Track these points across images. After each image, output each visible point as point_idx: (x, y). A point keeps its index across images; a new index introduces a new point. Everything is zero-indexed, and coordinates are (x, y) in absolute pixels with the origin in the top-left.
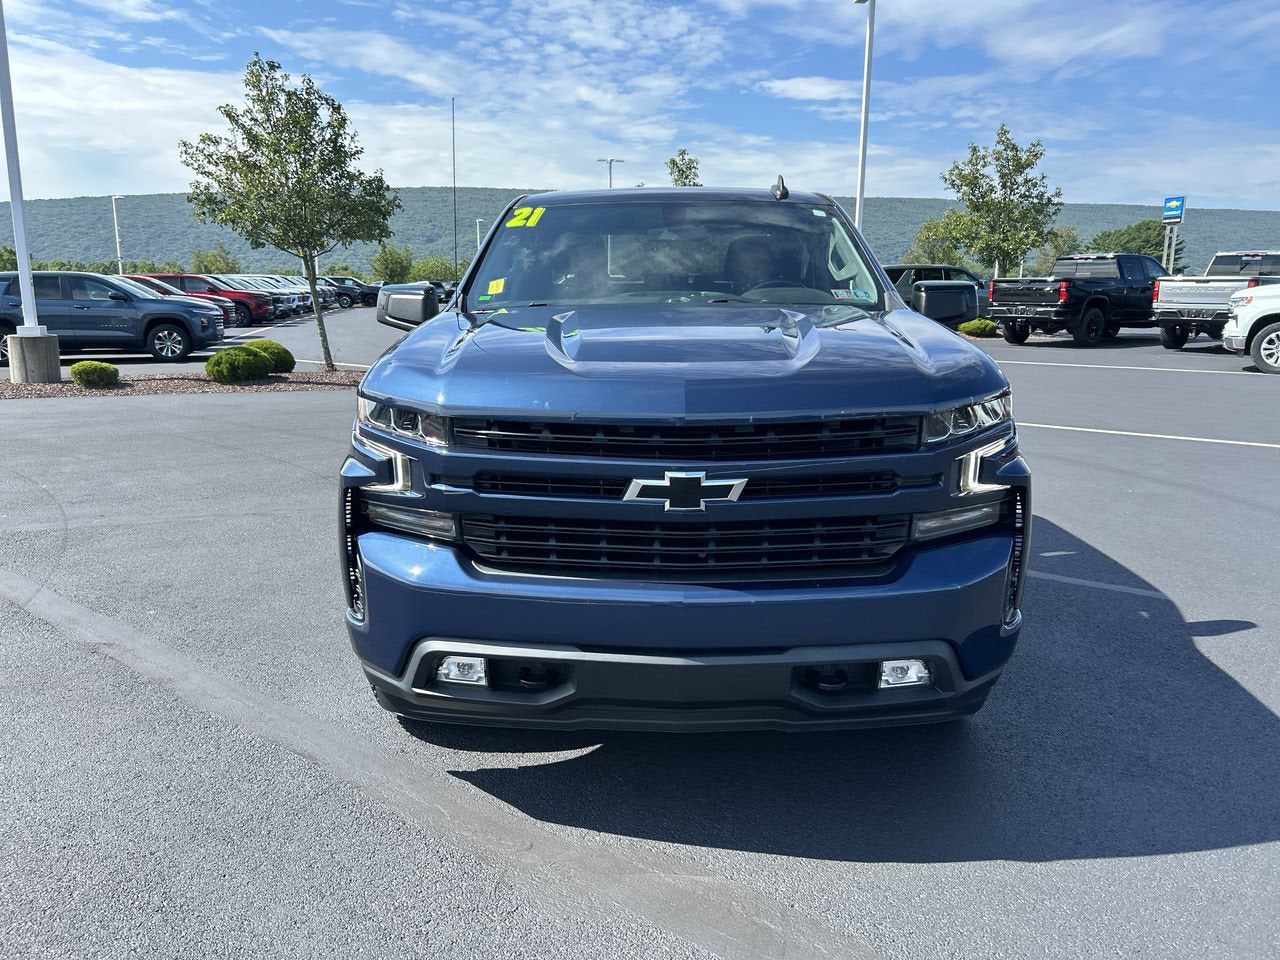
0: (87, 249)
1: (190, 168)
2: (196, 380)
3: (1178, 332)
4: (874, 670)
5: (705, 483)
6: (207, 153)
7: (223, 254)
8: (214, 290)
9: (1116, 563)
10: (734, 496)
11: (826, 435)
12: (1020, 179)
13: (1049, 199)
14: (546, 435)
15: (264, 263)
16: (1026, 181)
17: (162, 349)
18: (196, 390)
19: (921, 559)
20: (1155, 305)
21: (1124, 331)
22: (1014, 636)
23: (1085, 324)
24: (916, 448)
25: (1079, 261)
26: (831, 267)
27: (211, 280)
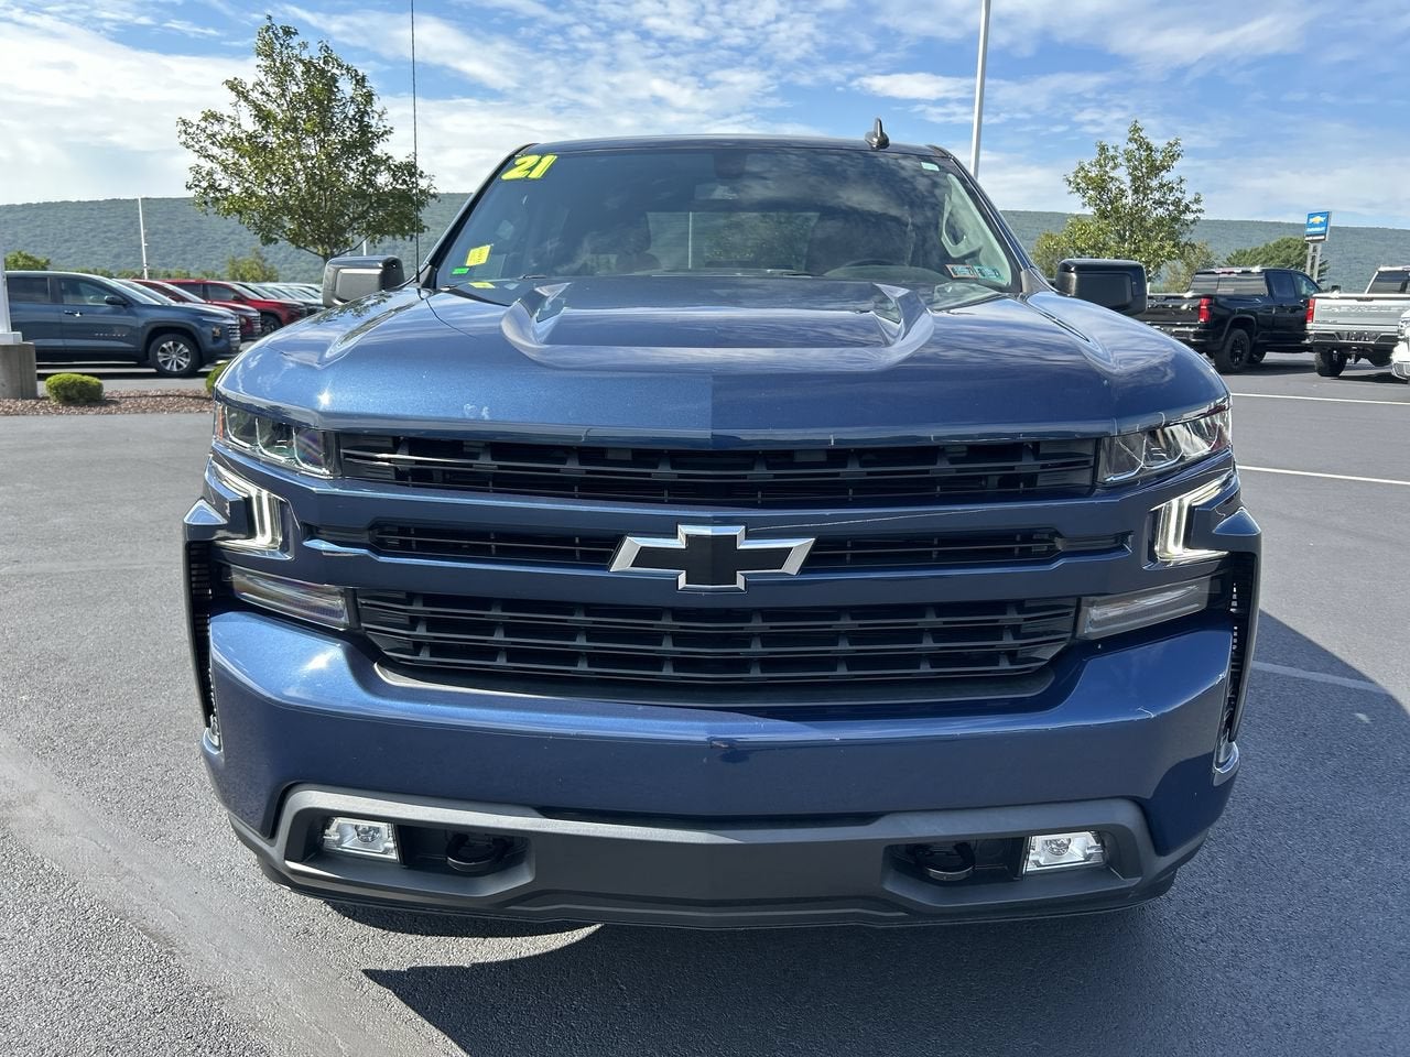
0: (118, 256)
1: (191, 150)
2: (194, 398)
3: (1335, 358)
4: (1016, 847)
5: (743, 545)
6: (210, 133)
7: (260, 261)
8: (241, 299)
9: (1310, 641)
10: (792, 566)
11: (942, 467)
12: (1154, 183)
13: (1187, 207)
14: (486, 463)
15: (312, 273)
16: (1162, 186)
17: (166, 363)
18: (193, 408)
19: (1093, 666)
20: (1309, 326)
21: (1270, 357)
22: (1228, 783)
23: (1228, 347)
24: (1088, 491)
25: (1221, 276)
26: (946, 240)
27: (237, 288)
